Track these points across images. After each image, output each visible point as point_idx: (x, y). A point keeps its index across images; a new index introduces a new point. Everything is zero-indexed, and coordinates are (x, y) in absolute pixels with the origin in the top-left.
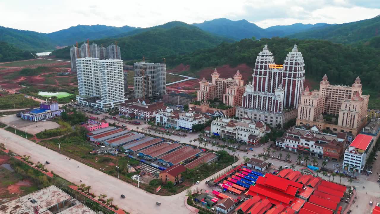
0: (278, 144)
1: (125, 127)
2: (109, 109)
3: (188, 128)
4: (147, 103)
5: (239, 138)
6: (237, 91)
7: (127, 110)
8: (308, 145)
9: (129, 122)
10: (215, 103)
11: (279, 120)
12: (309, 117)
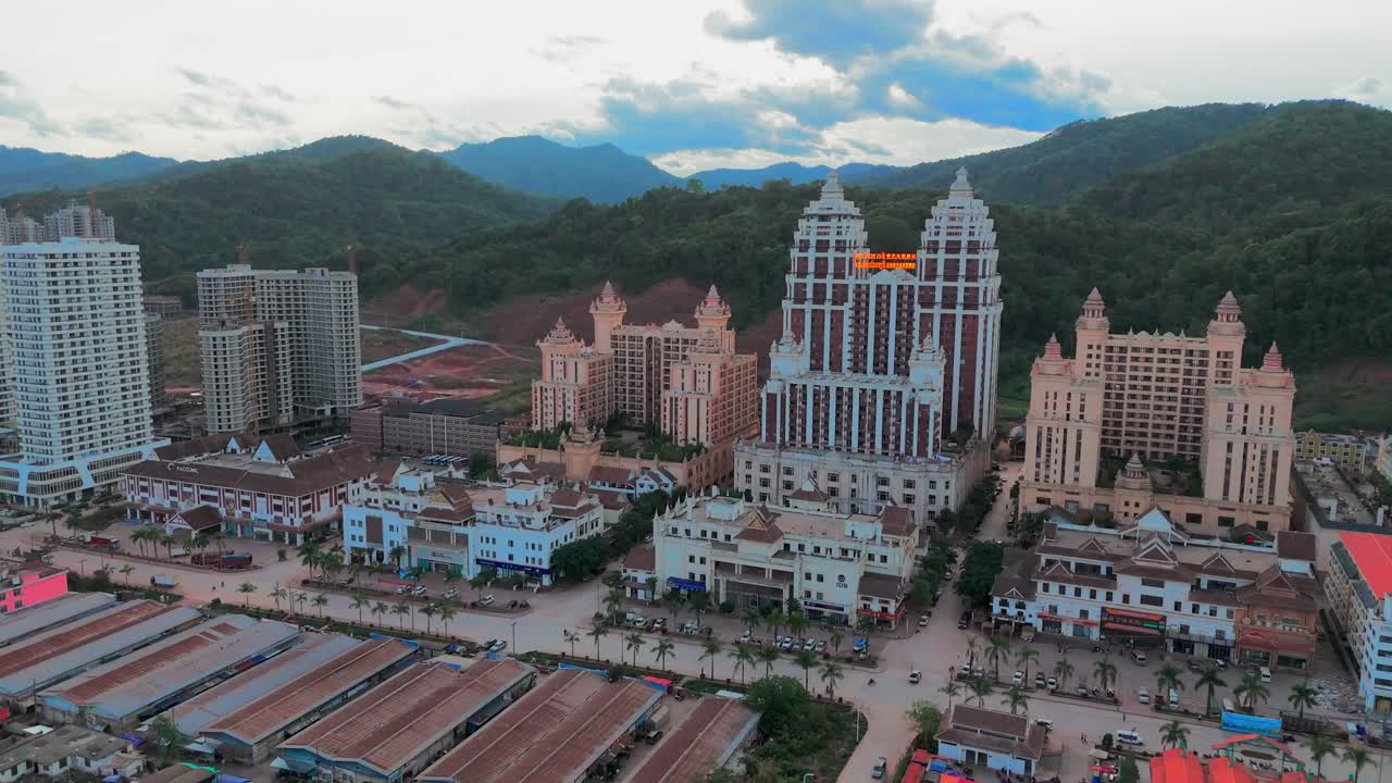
0: (1004, 612)
1: (171, 587)
2: (65, 498)
3: (530, 564)
4: (281, 454)
5: (808, 594)
6: (722, 375)
7: (173, 493)
8: (1158, 601)
9: (188, 560)
10: (620, 436)
11: (940, 492)
12: (1077, 469)
